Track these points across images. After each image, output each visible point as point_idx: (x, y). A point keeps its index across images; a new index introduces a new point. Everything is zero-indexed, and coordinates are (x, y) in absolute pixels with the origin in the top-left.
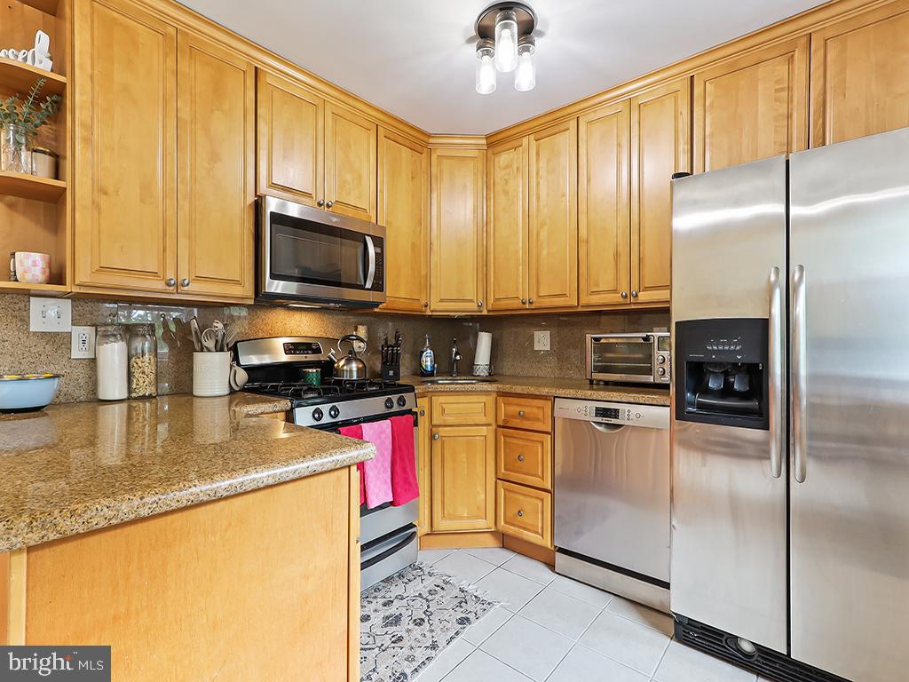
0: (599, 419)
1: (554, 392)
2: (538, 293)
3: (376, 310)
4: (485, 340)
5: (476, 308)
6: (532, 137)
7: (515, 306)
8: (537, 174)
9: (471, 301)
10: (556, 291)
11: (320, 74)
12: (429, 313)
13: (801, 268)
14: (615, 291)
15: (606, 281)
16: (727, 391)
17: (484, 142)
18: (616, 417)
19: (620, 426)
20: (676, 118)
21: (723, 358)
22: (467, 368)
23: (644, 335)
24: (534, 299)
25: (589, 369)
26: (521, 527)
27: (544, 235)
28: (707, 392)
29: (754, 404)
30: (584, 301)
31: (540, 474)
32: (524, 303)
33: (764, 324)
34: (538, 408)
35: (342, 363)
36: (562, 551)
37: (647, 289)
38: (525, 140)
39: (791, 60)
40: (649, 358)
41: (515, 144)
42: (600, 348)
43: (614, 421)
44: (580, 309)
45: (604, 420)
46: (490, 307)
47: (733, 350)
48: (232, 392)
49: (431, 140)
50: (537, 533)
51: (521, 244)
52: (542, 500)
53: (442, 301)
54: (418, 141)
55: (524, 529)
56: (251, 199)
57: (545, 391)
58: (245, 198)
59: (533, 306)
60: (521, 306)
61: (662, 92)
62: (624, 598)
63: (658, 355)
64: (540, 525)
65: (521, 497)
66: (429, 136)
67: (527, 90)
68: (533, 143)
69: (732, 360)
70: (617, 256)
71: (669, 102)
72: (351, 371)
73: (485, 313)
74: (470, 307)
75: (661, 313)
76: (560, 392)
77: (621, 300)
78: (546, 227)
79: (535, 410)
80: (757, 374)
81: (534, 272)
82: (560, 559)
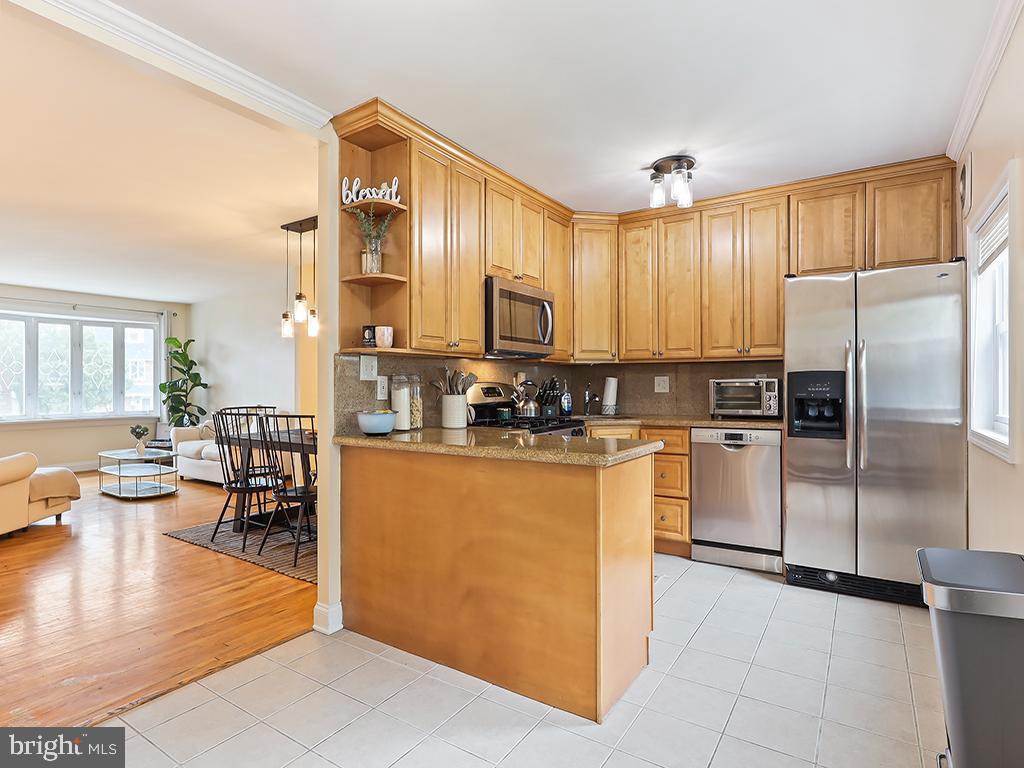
0: (728, 442)
1: (691, 423)
2: (666, 346)
3: (543, 360)
4: (612, 384)
5: (610, 357)
6: (661, 220)
7: (647, 357)
8: (666, 250)
9: (607, 351)
10: (682, 345)
11: (519, 178)
12: (572, 362)
13: (864, 341)
14: (732, 347)
15: (724, 338)
16: (820, 417)
17: (617, 219)
18: (741, 440)
19: (743, 446)
20: (778, 224)
21: (819, 396)
22: (597, 410)
23: (755, 380)
24: (663, 350)
25: (712, 406)
26: (662, 530)
27: (671, 300)
28: (807, 418)
29: (836, 424)
30: (706, 354)
31: (679, 486)
32: (654, 354)
33: (843, 375)
34: (678, 436)
35: (522, 404)
36: (696, 542)
37: (756, 346)
38: (655, 222)
39: (854, 197)
40: (759, 398)
41: (646, 223)
42: (720, 389)
43: (739, 442)
44: (702, 360)
45: (732, 442)
46: (622, 357)
47: (825, 390)
48: (468, 425)
49: (574, 216)
50: (677, 532)
51: (651, 306)
52: (682, 507)
53: (583, 351)
54: (563, 216)
55: (667, 530)
56: (483, 278)
57: (684, 423)
58: (480, 277)
59: (663, 357)
60: (651, 356)
61: (767, 203)
62: (747, 569)
63: (765, 395)
64: (679, 526)
65: (663, 506)
66: (574, 213)
67: (686, 206)
68: (662, 226)
69: (823, 397)
70: (733, 321)
71: (773, 211)
72: (531, 410)
73: (617, 361)
74: (606, 358)
75: (774, 365)
76: (696, 423)
77: (737, 354)
78: (674, 294)
79: (675, 438)
80: (839, 407)
81: (662, 328)
82: (697, 549)
